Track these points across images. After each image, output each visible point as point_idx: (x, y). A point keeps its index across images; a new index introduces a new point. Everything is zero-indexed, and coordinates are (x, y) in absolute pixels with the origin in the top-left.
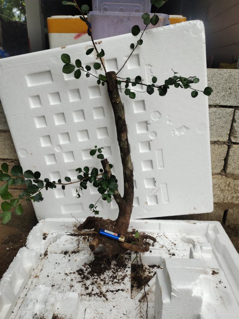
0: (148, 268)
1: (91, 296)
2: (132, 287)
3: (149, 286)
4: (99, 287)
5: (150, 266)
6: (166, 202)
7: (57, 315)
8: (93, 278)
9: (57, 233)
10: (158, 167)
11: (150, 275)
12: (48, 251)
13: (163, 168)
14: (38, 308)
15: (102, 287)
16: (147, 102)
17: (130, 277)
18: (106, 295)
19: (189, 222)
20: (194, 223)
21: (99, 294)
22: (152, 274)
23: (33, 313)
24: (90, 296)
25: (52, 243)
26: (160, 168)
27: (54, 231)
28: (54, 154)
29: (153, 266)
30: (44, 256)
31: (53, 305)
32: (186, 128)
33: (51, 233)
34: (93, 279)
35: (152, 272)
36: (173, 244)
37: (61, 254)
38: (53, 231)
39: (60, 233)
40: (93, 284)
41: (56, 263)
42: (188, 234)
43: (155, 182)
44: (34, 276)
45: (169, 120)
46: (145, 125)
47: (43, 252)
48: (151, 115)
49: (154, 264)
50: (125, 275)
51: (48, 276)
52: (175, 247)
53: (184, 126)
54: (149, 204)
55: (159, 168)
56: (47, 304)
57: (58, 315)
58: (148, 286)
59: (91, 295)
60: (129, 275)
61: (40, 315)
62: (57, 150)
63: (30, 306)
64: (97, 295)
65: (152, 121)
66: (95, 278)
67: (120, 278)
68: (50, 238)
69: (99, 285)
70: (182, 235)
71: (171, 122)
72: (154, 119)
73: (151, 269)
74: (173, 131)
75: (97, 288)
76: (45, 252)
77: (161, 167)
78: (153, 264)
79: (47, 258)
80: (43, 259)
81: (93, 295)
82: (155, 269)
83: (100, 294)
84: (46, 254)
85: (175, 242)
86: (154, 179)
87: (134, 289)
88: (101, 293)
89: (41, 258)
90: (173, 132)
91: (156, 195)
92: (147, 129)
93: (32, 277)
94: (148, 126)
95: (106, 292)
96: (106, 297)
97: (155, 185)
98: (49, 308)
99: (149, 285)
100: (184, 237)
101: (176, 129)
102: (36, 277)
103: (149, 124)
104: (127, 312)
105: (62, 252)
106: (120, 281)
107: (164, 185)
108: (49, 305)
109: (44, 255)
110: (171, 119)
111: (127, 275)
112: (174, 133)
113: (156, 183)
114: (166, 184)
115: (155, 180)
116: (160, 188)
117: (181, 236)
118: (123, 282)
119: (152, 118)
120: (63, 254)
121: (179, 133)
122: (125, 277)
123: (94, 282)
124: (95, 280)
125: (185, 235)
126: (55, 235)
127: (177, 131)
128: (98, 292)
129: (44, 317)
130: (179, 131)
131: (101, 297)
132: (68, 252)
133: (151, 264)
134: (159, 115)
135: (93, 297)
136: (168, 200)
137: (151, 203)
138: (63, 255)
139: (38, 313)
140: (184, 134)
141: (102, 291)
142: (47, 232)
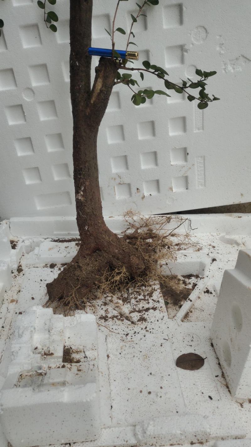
0: (182, 278)
1: (108, 320)
2: (167, 303)
3: (191, 301)
4: (118, 307)
5: (184, 276)
6: (201, 187)
7: (69, 347)
8: (105, 296)
9: (30, 240)
10: (194, 129)
11: (187, 287)
12: (22, 266)
13: (202, 131)
14: (38, 339)
15: (122, 307)
16: (186, 8)
17: (160, 292)
18: (131, 317)
19: (231, 216)
20: (240, 216)
21: (119, 317)
22: (190, 287)
23: (32, 346)
24: (106, 320)
25: (26, 255)
26: (197, 131)
27: (26, 237)
28: (21, 106)
29: (189, 276)
30: (17, 273)
31: (61, 332)
32: (245, 59)
33: (21, 240)
34: (105, 298)
35: (190, 283)
36: (211, 247)
37: (45, 268)
38: (24, 238)
39: (35, 240)
40: (105, 304)
41: (41, 280)
42: (228, 233)
43: (188, 154)
44: (9, 301)
45: (220, 44)
46: (178, 52)
47: (15, 266)
48: (190, 34)
49: (190, 273)
50: (152, 289)
51: (33, 298)
52: (214, 250)
53: (243, 56)
54: (174, 190)
55: (195, 131)
56: (53, 332)
57: (72, 347)
58: (189, 301)
59: (107, 318)
60: (159, 289)
61: (43, 349)
62: (27, 98)
63: (26, 337)
64: (117, 318)
65: (193, 44)
66: (107, 296)
67: (146, 294)
68: (21, 247)
69: (117, 305)
70: (221, 235)
71: (224, 48)
72: (195, 42)
73: (187, 280)
74: (225, 64)
75: (114, 309)
76: (19, 267)
77: (199, 129)
78: (188, 274)
79: (23, 275)
80: (17, 276)
81: (111, 319)
82: (193, 280)
83: (121, 317)
84: (20, 270)
85: (213, 244)
86: (185, 149)
87: (169, 305)
88: (121, 315)
89: (13, 275)
90: (224, 67)
91: (186, 175)
92: (182, 61)
93: (6, 302)
94: (185, 54)
95: (130, 313)
96: (131, 320)
97: (186, 160)
98: (56, 337)
99: (191, 299)
100: (223, 237)
101: (230, 60)
102: (12, 301)
103: (186, 51)
104: (168, 336)
105: (46, 265)
106: (147, 297)
107: (200, 159)
108: (55, 333)
109: (17, 270)
110: (224, 42)
111: (154, 289)
112: (225, 69)
113: (189, 157)
114: (204, 158)
115: (188, 152)
116: (193, 165)
117: (219, 237)
118: (152, 298)
119: (193, 39)
120: (49, 268)
121: (234, 69)
122: (153, 292)
123: (108, 301)
124: (110, 298)
125: (225, 234)
126: (27, 243)
127: (231, 64)
128: (116, 315)
129: (49, 351)
130: (234, 64)
131: (122, 320)
132: (56, 265)
133: (186, 273)
134: (203, 34)
135: (110, 322)
136: (203, 184)
137: (178, 189)
138: (49, 270)
139: (40, 347)
140: (241, 70)
141: (124, 312)
142: (15, 239)
